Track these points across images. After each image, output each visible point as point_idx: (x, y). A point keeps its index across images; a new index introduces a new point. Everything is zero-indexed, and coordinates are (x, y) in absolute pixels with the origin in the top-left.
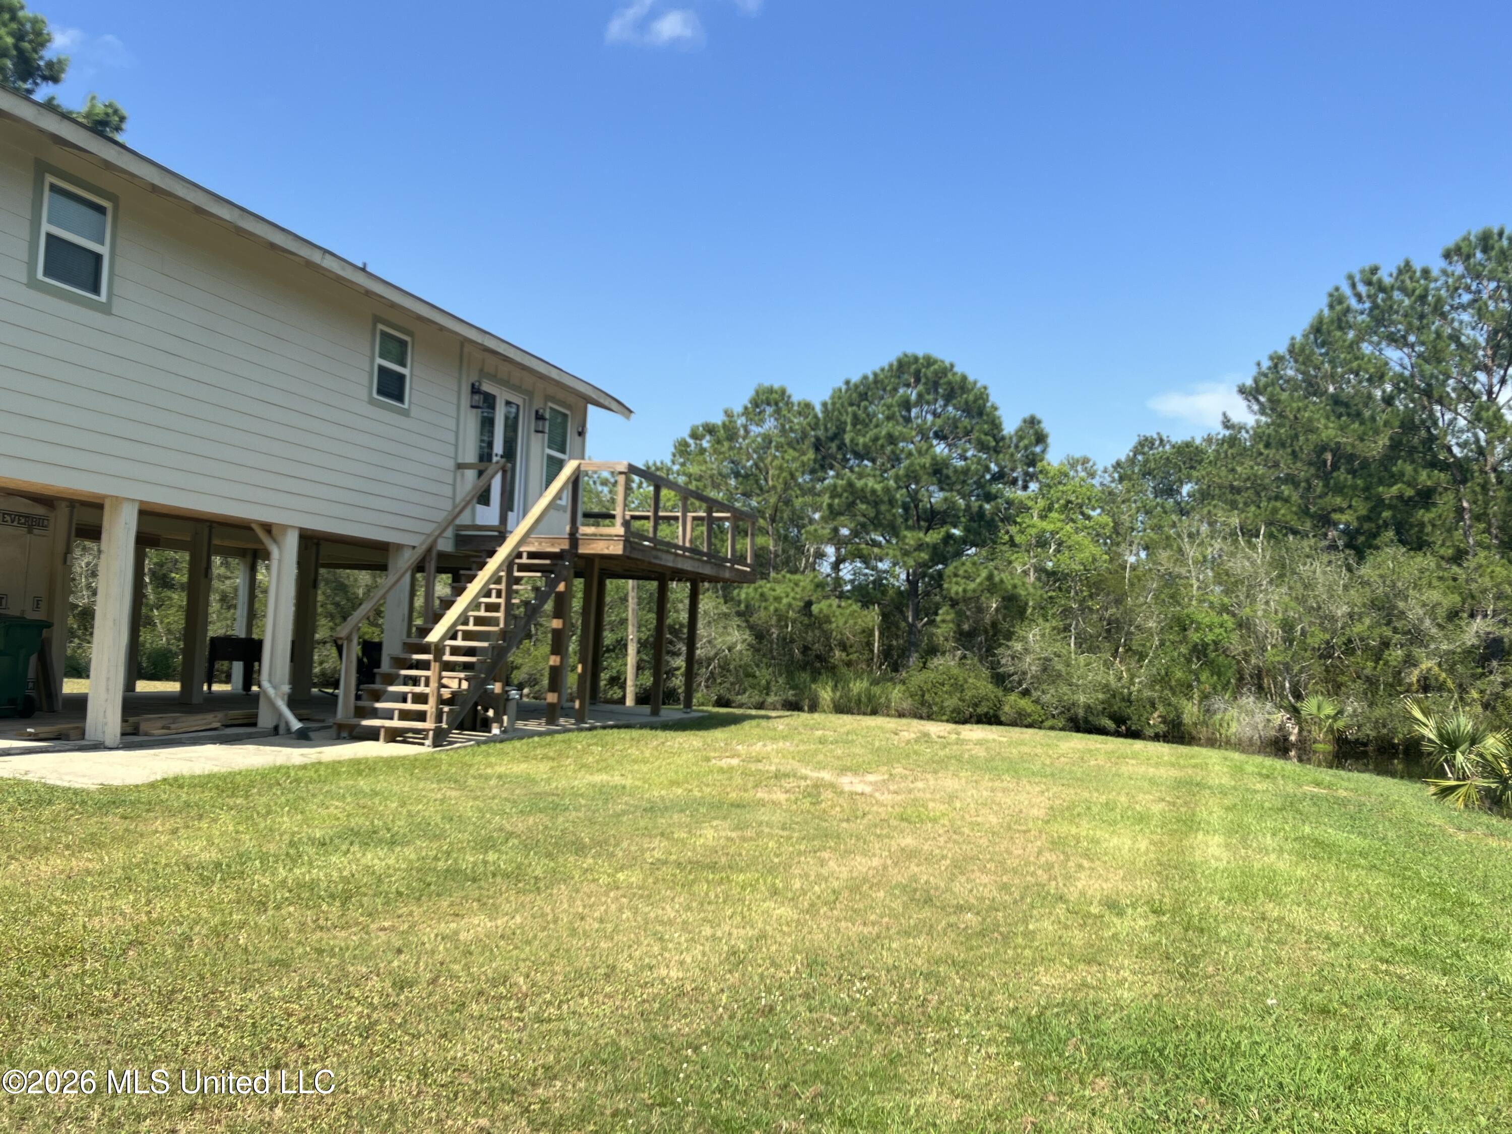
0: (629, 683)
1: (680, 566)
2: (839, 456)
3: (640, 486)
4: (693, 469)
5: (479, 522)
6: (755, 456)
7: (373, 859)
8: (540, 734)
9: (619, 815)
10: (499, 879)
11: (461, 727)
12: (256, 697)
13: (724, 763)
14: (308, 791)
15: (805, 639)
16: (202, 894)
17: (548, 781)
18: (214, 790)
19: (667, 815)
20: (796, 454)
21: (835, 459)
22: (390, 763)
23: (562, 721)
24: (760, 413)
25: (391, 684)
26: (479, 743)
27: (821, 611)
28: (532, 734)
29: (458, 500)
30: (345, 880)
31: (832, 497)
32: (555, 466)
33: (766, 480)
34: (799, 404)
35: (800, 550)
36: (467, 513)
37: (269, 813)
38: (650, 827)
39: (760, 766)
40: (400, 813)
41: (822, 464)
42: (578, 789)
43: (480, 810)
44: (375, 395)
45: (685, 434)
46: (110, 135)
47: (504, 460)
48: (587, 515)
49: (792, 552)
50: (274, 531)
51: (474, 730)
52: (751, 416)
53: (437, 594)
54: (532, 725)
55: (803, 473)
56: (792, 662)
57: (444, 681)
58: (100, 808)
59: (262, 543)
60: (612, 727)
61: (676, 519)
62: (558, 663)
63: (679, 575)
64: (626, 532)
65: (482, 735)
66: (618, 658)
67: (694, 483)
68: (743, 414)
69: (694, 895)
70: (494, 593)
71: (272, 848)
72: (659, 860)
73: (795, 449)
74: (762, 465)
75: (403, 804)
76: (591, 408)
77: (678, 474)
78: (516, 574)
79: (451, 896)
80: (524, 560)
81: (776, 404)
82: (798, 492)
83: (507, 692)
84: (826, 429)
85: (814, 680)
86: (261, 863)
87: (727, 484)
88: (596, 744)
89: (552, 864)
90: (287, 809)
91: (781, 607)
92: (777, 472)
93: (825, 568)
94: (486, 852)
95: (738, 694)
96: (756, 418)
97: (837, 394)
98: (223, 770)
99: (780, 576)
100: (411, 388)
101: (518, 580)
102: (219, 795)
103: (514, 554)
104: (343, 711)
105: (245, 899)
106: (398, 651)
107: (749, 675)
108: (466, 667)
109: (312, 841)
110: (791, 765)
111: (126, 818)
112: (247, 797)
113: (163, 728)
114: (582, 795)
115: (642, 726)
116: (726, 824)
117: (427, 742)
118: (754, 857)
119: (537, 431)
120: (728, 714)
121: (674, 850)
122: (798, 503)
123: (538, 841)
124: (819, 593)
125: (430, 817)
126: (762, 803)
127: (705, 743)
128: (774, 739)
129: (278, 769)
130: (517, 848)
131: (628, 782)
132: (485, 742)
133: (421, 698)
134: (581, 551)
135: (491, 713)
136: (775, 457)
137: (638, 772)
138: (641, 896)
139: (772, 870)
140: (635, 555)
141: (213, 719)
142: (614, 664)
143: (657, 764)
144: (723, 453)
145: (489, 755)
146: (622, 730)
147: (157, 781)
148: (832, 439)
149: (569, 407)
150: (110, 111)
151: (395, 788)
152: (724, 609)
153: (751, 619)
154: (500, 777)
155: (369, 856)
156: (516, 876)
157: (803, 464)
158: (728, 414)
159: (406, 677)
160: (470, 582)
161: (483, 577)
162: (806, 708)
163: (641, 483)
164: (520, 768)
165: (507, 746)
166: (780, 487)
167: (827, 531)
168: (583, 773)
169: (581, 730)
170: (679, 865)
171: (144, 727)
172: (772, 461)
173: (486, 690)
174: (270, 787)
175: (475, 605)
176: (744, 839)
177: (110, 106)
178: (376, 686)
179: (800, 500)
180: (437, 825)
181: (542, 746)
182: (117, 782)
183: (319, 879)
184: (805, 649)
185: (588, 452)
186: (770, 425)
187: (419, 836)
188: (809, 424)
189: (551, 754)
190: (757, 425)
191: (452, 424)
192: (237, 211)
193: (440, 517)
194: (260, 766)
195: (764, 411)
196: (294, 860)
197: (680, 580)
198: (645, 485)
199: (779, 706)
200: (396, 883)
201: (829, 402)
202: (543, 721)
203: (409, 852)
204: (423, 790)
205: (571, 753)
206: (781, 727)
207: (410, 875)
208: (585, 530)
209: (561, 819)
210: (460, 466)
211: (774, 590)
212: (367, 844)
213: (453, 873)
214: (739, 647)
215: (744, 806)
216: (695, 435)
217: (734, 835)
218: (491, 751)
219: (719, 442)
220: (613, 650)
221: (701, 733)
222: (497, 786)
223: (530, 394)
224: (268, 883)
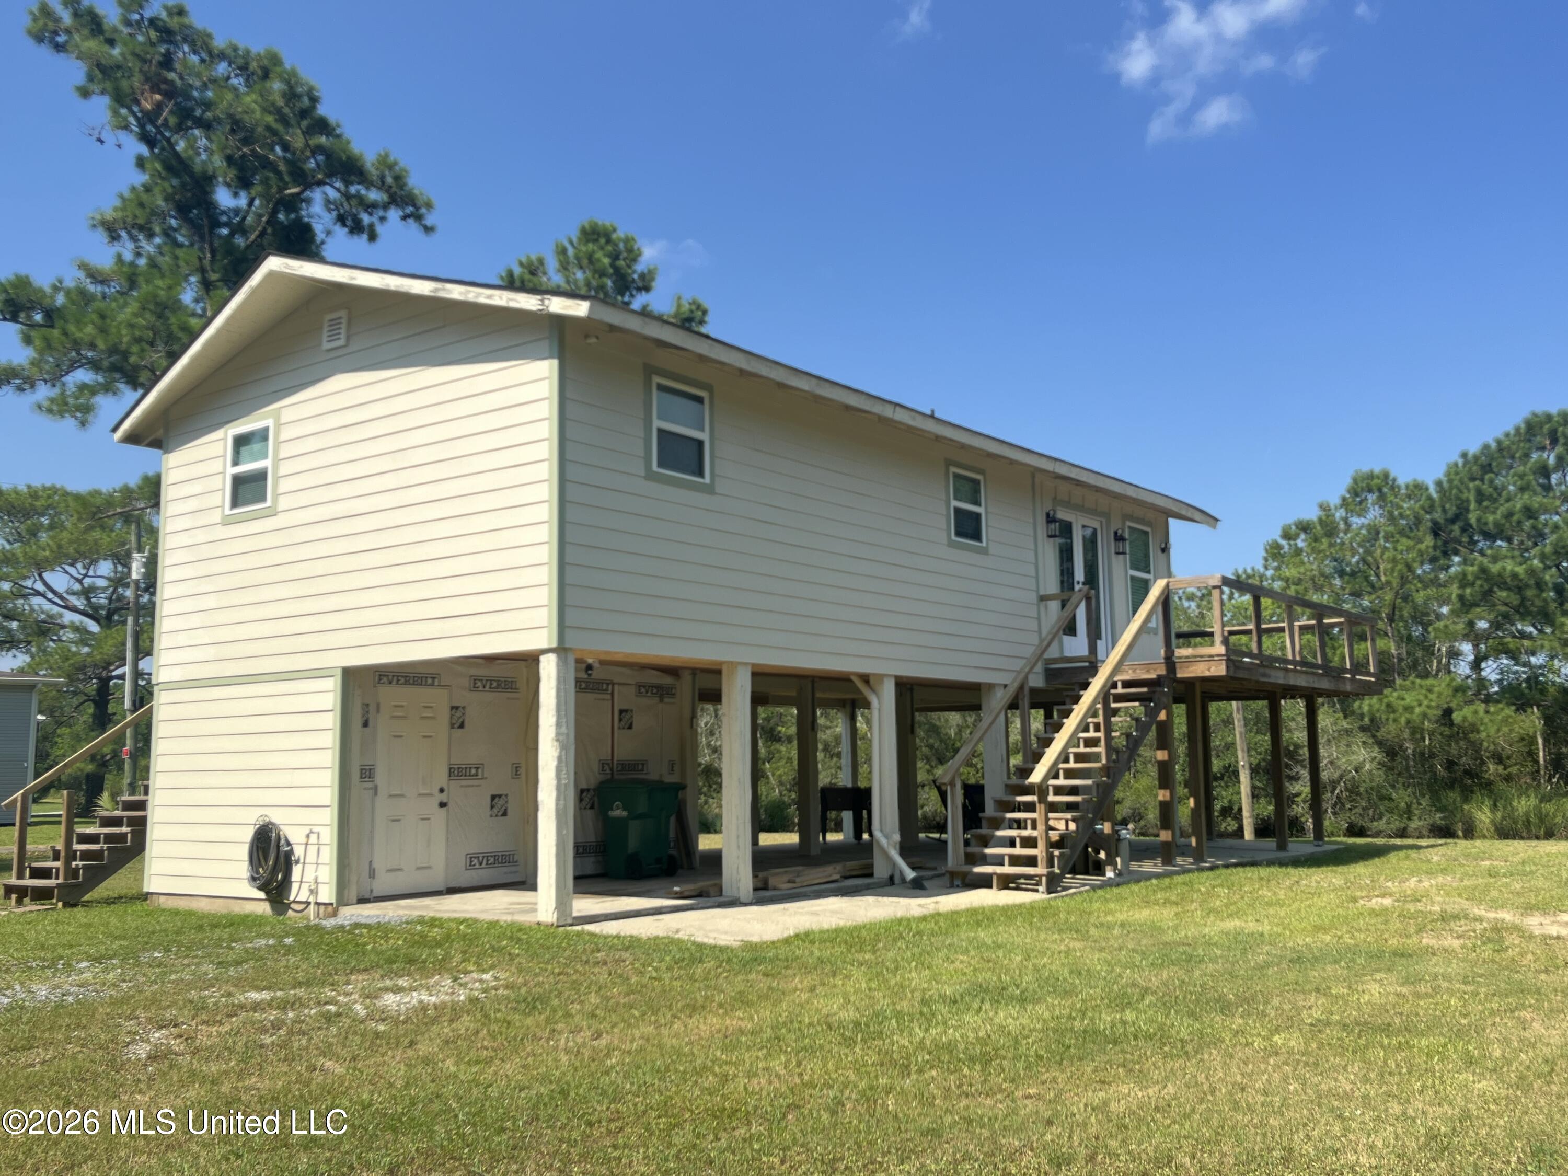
0: (1246, 814)
1: (1292, 682)
2: (1465, 539)
3: (1231, 597)
4: (1290, 572)
5: (1068, 654)
6: (1361, 550)
7: (1006, 1018)
8: (1158, 876)
9: (1262, 968)
10: (1141, 1043)
11: (1074, 871)
12: (869, 846)
13: (1375, 903)
14: (932, 944)
15: (1448, 753)
16: (847, 1056)
17: (1176, 929)
18: (843, 946)
19: (1319, 966)
20: (1411, 543)
21: (1460, 543)
22: (1008, 912)
23: (1179, 860)
24: (1361, 502)
25: (998, 829)
26: (1094, 888)
27: (1465, 719)
28: (1149, 876)
29: (1044, 633)
30: (984, 1042)
31: (1463, 586)
32: (1140, 589)
33: (1377, 575)
34: (1407, 487)
35: (1429, 651)
36: (1055, 645)
37: (897, 969)
38: (1301, 980)
39: (1420, 906)
40: (1026, 967)
41: (1446, 550)
42: (1210, 939)
43: (1109, 963)
44: (953, 537)
45: (1275, 535)
46: (696, 329)
47: (1087, 587)
48: (1179, 636)
49: (1419, 654)
50: (872, 681)
51: (1087, 873)
52: (1351, 507)
53: (1033, 732)
54: (1147, 866)
55: (1422, 563)
56: (1435, 779)
57: (1051, 823)
58: (744, 966)
59: (861, 693)
60: (1235, 865)
61: (1282, 630)
62: (1168, 798)
63: (1291, 692)
64: (1227, 650)
65: (1096, 879)
66: (1227, 786)
67: (1293, 587)
68: (1341, 507)
69: (1370, 1063)
70: (1091, 727)
71: (904, 1005)
72: (1319, 1021)
73: (1409, 538)
74: (1370, 559)
75: (1028, 958)
76: (1171, 521)
77: (1273, 580)
78: (1113, 705)
79: (1093, 1061)
80: (1120, 690)
81: (1380, 490)
82: (1419, 585)
83: (1117, 831)
84: (1444, 511)
85: (1466, 800)
86: (897, 1022)
87: (1331, 584)
88: (1222, 885)
89: (1197, 1025)
90: (914, 964)
91: (1415, 717)
92: (1389, 566)
93: (1463, 668)
94: (1123, 1010)
95: (1373, 820)
96: (1358, 508)
97: (1452, 470)
98: (849, 923)
99: (1408, 683)
100: (987, 526)
101: (1115, 712)
102: (849, 951)
103: (1109, 685)
104: (954, 858)
105: (887, 1061)
106: (1001, 794)
107: (1382, 798)
108: (1070, 807)
109: (943, 998)
110: (1458, 904)
111: (767, 976)
112: (874, 952)
113: (789, 882)
114: (1216, 944)
115: (1270, 863)
116: (1393, 977)
117: (1041, 888)
118: (1435, 1016)
119: (1118, 553)
120: (1368, 844)
121: (1334, 1009)
122: (1420, 597)
123: (1177, 997)
124: (1460, 697)
125: (1057, 971)
126: (1431, 952)
127: (1347, 881)
128: (1430, 873)
129: (900, 921)
130: (1155, 1005)
131: (1266, 928)
132: (1101, 887)
133: (1030, 842)
134: (1179, 675)
135: (1102, 855)
136: (1386, 548)
137: (1275, 916)
138: (1306, 1064)
139: (1460, 1033)
140: (1241, 674)
141: (832, 871)
142: (1224, 793)
143: (1295, 906)
144: (1323, 551)
145: (1107, 900)
146: (1248, 869)
147: (790, 937)
148: (1453, 521)
149: (1149, 524)
150: (694, 307)
151: (1017, 940)
152: (1345, 724)
153: (1378, 734)
154: (1123, 925)
155: (1002, 1014)
156: (1160, 1037)
157: (1421, 553)
158: (1324, 507)
159: (1011, 820)
160: (1067, 717)
161: (1079, 710)
162: (1460, 833)
163: (1232, 594)
164: (1143, 915)
165: (1124, 890)
166: (1395, 582)
167: (1460, 626)
168: (1212, 918)
169: (1202, 869)
170: (1345, 1026)
171: (772, 882)
172: (1382, 554)
173: (1095, 831)
174: (895, 940)
175: (1073, 741)
176: (1418, 996)
177: (694, 302)
178: (984, 831)
179: (1422, 593)
180: (1065, 979)
181: (1162, 889)
182: (755, 939)
183: (956, 1040)
184: (1450, 764)
185: (1174, 568)
186: (1374, 514)
187: (1049, 992)
188: (1423, 508)
189: (1173, 898)
190: (1359, 516)
191: (1031, 557)
192: (814, 381)
193: (1029, 652)
194: (882, 918)
195: (1366, 499)
196: (928, 1019)
197: (1293, 697)
198: (1236, 595)
199: (1425, 832)
200: (1032, 1046)
201: (1445, 479)
202: (1159, 860)
203: (1041, 1010)
204: (1045, 940)
205: (1195, 896)
206: (1435, 859)
207: (1048, 1036)
208: (1182, 652)
209: (1197, 973)
210: (1043, 599)
211: (1403, 699)
212: (998, 1002)
213: (1091, 1034)
214: (1367, 767)
215: (1410, 956)
216: (1287, 535)
217: (1404, 990)
218: (1108, 896)
219: (1316, 540)
220: (1222, 778)
221: (1340, 869)
222: (1121, 935)
223: (1106, 516)
224: (907, 1044)
